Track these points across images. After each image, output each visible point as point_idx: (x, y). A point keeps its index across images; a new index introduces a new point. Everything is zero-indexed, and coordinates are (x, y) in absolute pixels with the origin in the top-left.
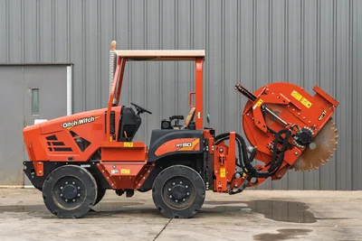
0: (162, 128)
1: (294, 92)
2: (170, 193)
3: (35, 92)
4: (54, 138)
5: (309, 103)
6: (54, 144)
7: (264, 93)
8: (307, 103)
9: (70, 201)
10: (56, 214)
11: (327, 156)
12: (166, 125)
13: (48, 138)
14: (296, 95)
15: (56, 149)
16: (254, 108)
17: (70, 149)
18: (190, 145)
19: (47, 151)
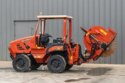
0: (53, 42)
1: (101, 29)
2: (53, 65)
3: (32, 30)
4: (19, 45)
5: (106, 33)
6: (19, 47)
7: (90, 30)
8: (105, 34)
9: (22, 66)
10: (16, 70)
11: (113, 52)
12: (55, 41)
13: (17, 45)
14: (102, 31)
15: (20, 49)
16: (86, 35)
17: (24, 49)
18: (60, 48)
19: (17, 49)
